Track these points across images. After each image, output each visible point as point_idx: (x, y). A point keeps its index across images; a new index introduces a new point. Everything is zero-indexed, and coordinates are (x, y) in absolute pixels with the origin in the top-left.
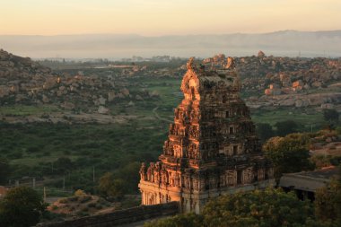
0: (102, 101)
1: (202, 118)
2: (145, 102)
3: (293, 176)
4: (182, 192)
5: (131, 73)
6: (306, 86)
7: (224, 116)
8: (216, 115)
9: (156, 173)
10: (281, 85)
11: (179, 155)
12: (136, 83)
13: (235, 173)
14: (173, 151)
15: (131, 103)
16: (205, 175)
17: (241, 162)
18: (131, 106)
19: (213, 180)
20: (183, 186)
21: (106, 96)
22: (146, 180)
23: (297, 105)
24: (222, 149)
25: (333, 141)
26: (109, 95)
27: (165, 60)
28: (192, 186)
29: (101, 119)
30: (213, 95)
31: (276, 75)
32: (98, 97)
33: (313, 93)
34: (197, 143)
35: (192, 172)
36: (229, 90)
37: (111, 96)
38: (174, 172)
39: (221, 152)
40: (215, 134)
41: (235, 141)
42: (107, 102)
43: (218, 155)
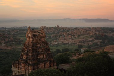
0: (3, 41)
1: (32, 46)
2: (18, 42)
3: (63, 65)
4: (26, 70)
5: (14, 32)
6: (72, 37)
7: (40, 46)
8: (37, 45)
9: (17, 65)
10: (64, 37)
11: (25, 58)
12: (15, 36)
13: (43, 64)
14: (23, 57)
15: (13, 42)
16: (33, 65)
17: (45, 61)
18: (13, 43)
19: (36, 67)
20: (26, 69)
21: (5, 40)
22: (14, 67)
23: (69, 43)
24: (39, 56)
25: (78, 54)
26: (6, 39)
27: (26, 28)
28: (29, 68)
29: (3, 48)
30: (36, 39)
31: (63, 33)
32: (2, 40)
33: (74, 39)
34: (31, 55)
35: (29, 64)
36: (41, 37)
37: (7, 40)
38: (23, 64)
39: (39, 57)
40: (37, 52)
41: (43, 54)
42: (5, 42)
43: (38, 58)
